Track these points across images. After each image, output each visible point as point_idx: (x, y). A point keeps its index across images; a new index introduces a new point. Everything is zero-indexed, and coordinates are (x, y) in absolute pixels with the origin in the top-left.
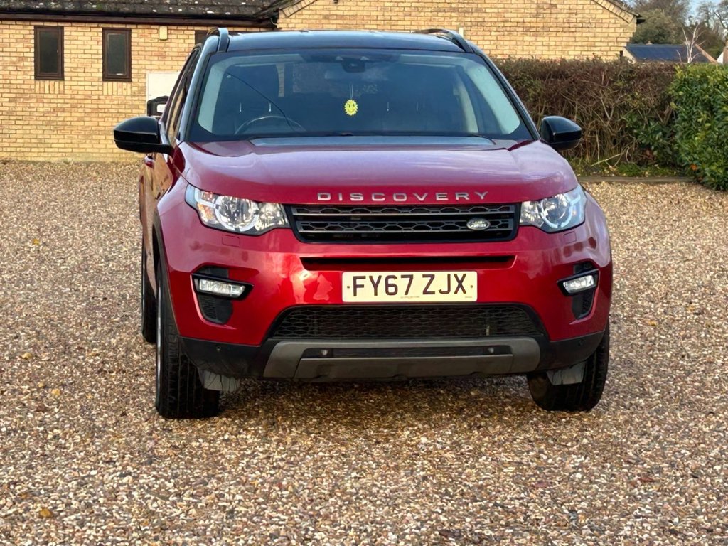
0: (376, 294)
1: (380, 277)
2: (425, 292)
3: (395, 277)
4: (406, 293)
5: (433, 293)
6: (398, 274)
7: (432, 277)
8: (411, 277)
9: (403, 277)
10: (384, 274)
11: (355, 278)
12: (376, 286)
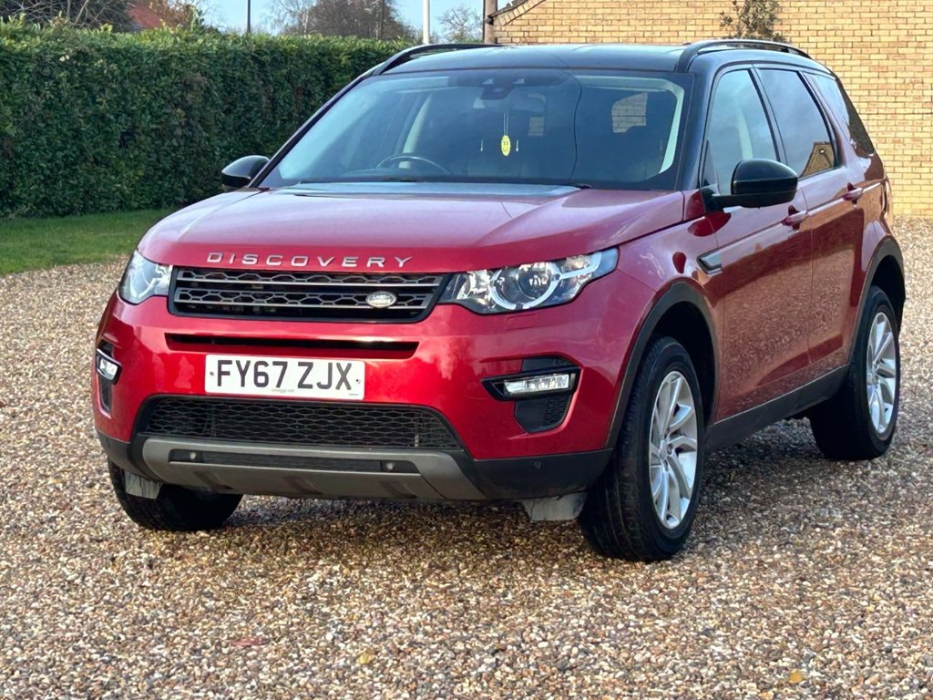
0: (243, 384)
1: (248, 363)
2: (301, 385)
3: (265, 364)
4: (278, 385)
5: (310, 386)
6: (270, 360)
7: (310, 366)
8: (285, 365)
9: (275, 363)
10: (254, 359)
11: (221, 363)
12: (243, 373)
